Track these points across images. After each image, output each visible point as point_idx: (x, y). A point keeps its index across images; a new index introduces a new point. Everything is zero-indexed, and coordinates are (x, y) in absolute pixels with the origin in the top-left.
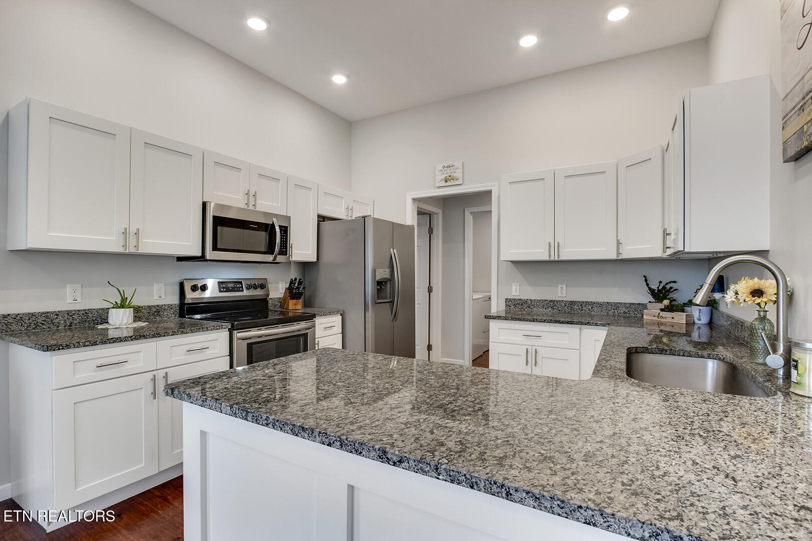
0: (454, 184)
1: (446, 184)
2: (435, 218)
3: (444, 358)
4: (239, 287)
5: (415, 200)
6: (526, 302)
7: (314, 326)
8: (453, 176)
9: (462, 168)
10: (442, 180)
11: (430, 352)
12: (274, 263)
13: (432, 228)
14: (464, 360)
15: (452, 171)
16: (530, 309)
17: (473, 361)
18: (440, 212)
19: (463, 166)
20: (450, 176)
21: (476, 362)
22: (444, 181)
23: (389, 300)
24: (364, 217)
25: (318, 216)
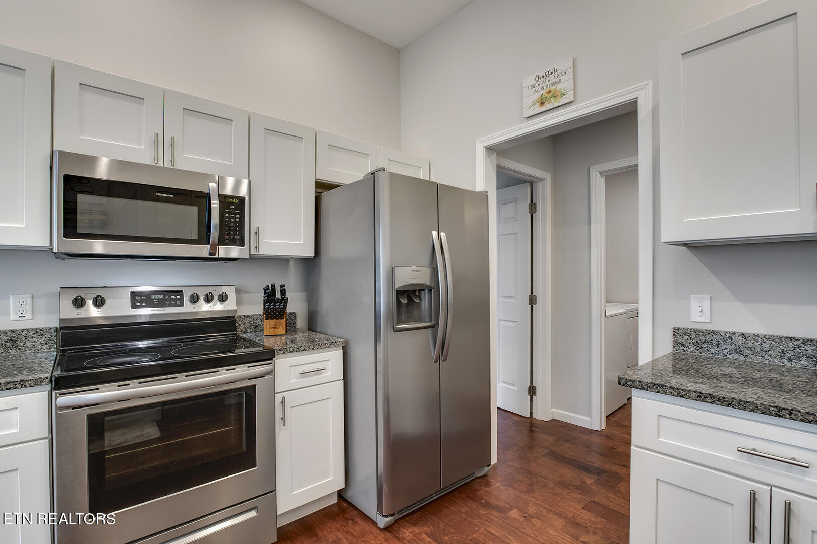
0: (556, 105)
1: (544, 109)
2: (539, 187)
3: (557, 408)
4: (176, 300)
5: (490, 149)
6: (730, 338)
7: (271, 372)
8: (556, 90)
9: (572, 69)
10: (534, 104)
11: (534, 397)
12: (212, 259)
13: (535, 204)
14: (590, 417)
15: (553, 80)
16: (742, 358)
17: (607, 417)
18: (547, 177)
19: (574, 67)
20: (550, 92)
21: (613, 419)
22: (538, 104)
23: (429, 324)
24: (374, 174)
25: (316, 182)
